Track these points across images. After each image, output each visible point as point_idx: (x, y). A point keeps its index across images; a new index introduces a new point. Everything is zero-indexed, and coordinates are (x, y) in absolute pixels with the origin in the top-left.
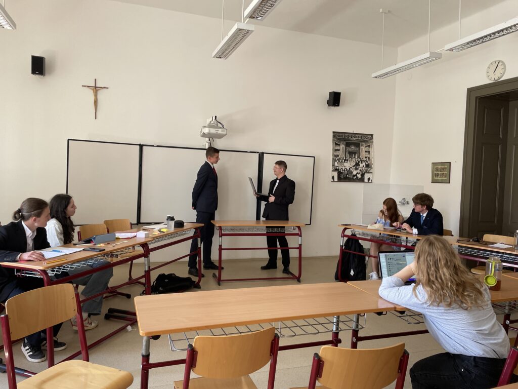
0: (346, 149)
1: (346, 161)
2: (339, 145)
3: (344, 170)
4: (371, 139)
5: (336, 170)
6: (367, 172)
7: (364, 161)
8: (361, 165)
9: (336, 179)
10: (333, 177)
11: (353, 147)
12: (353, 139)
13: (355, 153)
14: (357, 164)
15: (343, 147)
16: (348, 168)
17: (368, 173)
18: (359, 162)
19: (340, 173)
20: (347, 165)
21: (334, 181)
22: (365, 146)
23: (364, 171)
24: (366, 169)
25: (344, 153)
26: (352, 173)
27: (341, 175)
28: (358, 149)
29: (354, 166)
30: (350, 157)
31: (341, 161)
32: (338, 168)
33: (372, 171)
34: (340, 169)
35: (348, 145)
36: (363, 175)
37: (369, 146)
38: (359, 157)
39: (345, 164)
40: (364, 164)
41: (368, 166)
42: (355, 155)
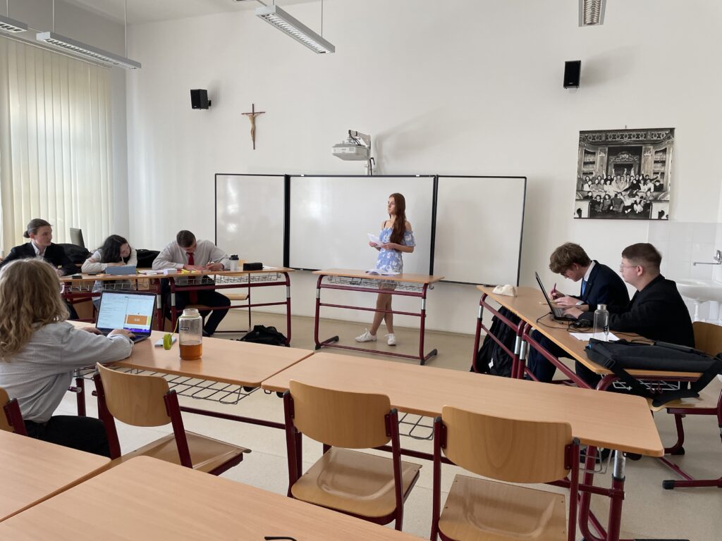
0: (608, 160)
1: (608, 182)
2: (594, 154)
3: (605, 198)
4: (669, 138)
5: (586, 198)
6: (656, 200)
7: (651, 180)
8: (644, 188)
9: (585, 213)
10: (579, 211)
11: (626, 156)
12: (626, 140)
13: (629, 167)
14: (634, 187)
15: (602, 158)
16: (613, 195)
17: (660, 201)
18: (639, 181)
19: (594, 204)
20: (611, 189)
21: (580, 217)
22: (653, 151)
23: (651, 198)
24: (655, 194)
25: (605, 167)
26: (622, 202)
27: (597, 206)
28: (636, 158)
29: (626, 190)
30: (617, 175)
31: (597, 182)
32: (590, 194)
33: (668, 197)
34: (595, 195)
35: (613, 152)
36: (647, 207)
37: (664, 151)
38: (639, 173)
39: (606, 187)
40: (651, 185)
41: (660, 189)
42: (629, 170)
